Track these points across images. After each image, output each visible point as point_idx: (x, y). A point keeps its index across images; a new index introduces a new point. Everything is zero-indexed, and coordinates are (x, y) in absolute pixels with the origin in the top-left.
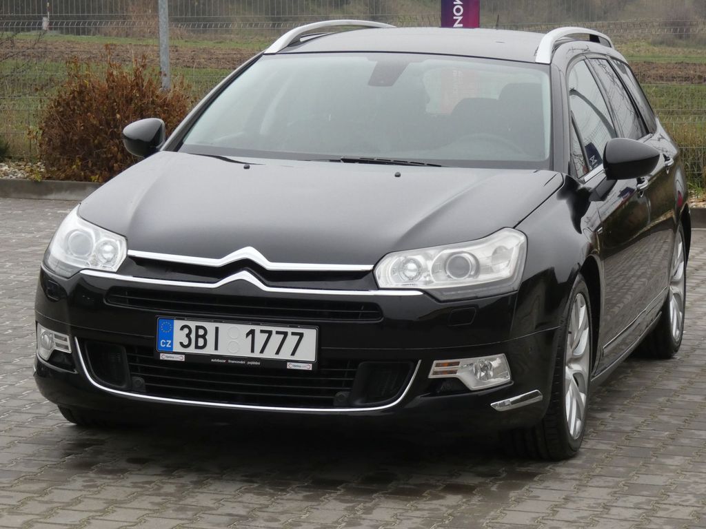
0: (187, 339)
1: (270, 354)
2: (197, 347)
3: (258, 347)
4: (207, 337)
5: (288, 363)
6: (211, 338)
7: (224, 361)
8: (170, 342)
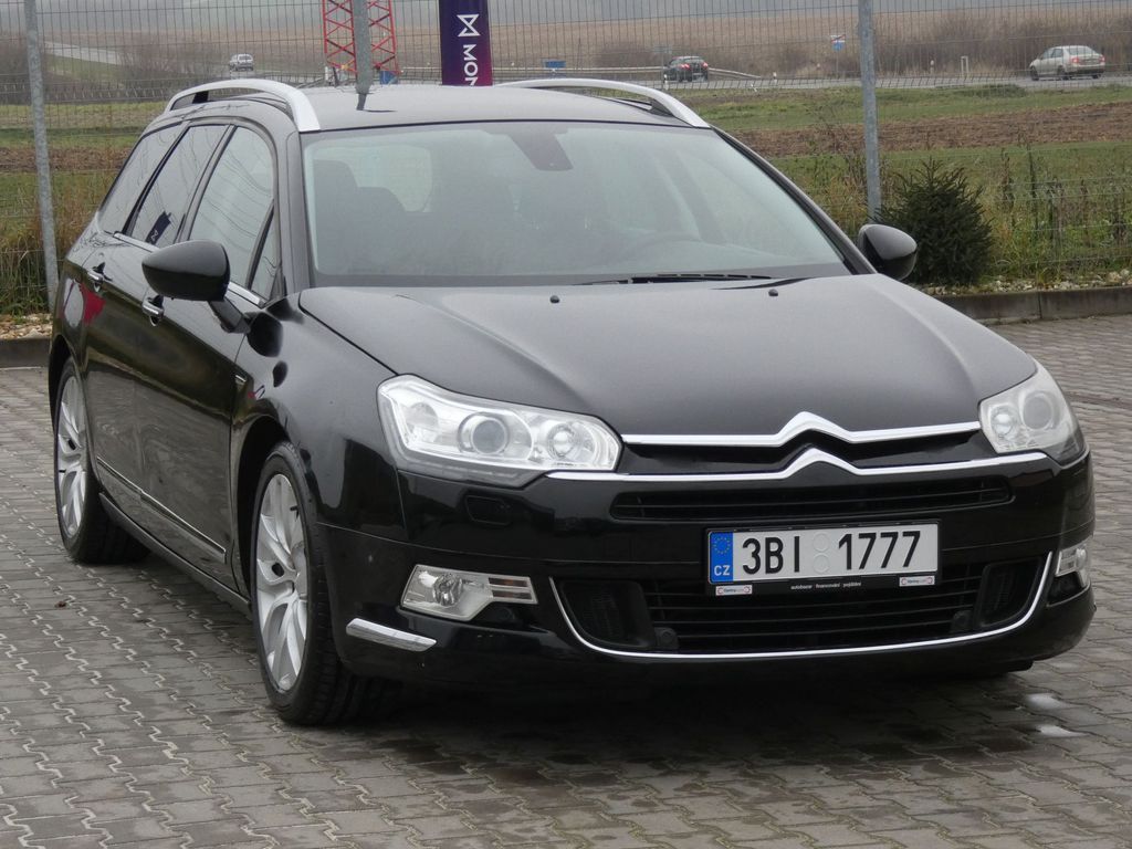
0: (754, 560)
1: (874, 568)
2: (769, 570)
3: (857, 561)
4: (782, 553)
5: (901, 579)
6: (788, 554)
7: (810, 587)
8: (728, 567)
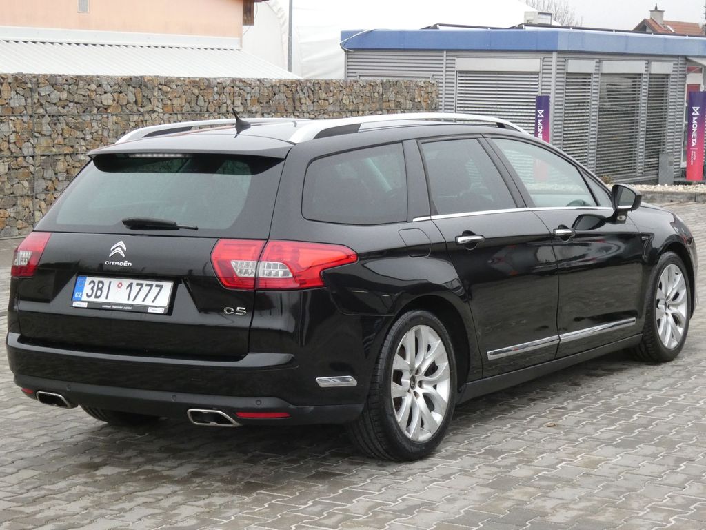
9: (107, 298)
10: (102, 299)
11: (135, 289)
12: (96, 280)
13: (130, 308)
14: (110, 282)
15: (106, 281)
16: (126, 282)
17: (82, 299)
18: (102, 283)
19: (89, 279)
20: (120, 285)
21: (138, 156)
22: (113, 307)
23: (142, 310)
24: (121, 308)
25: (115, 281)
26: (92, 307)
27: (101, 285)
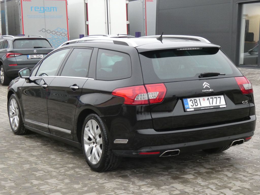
9: (201, 105)
10: (199, 106)
11: (211, 100)
12: (193, 99)
13: (213, 107)
14: (199, 99)
15: (197, 99)
16: (206, 98)
17: (190, 108)
18: (196, 100)
19: (189, 100)
20: (204, 100)
21: (181, 49)
22: (206, 108)
23: (218, 107)
24: (209, 108)
25: (201, 99)
26: (196, 110)
27: (196, 101)
